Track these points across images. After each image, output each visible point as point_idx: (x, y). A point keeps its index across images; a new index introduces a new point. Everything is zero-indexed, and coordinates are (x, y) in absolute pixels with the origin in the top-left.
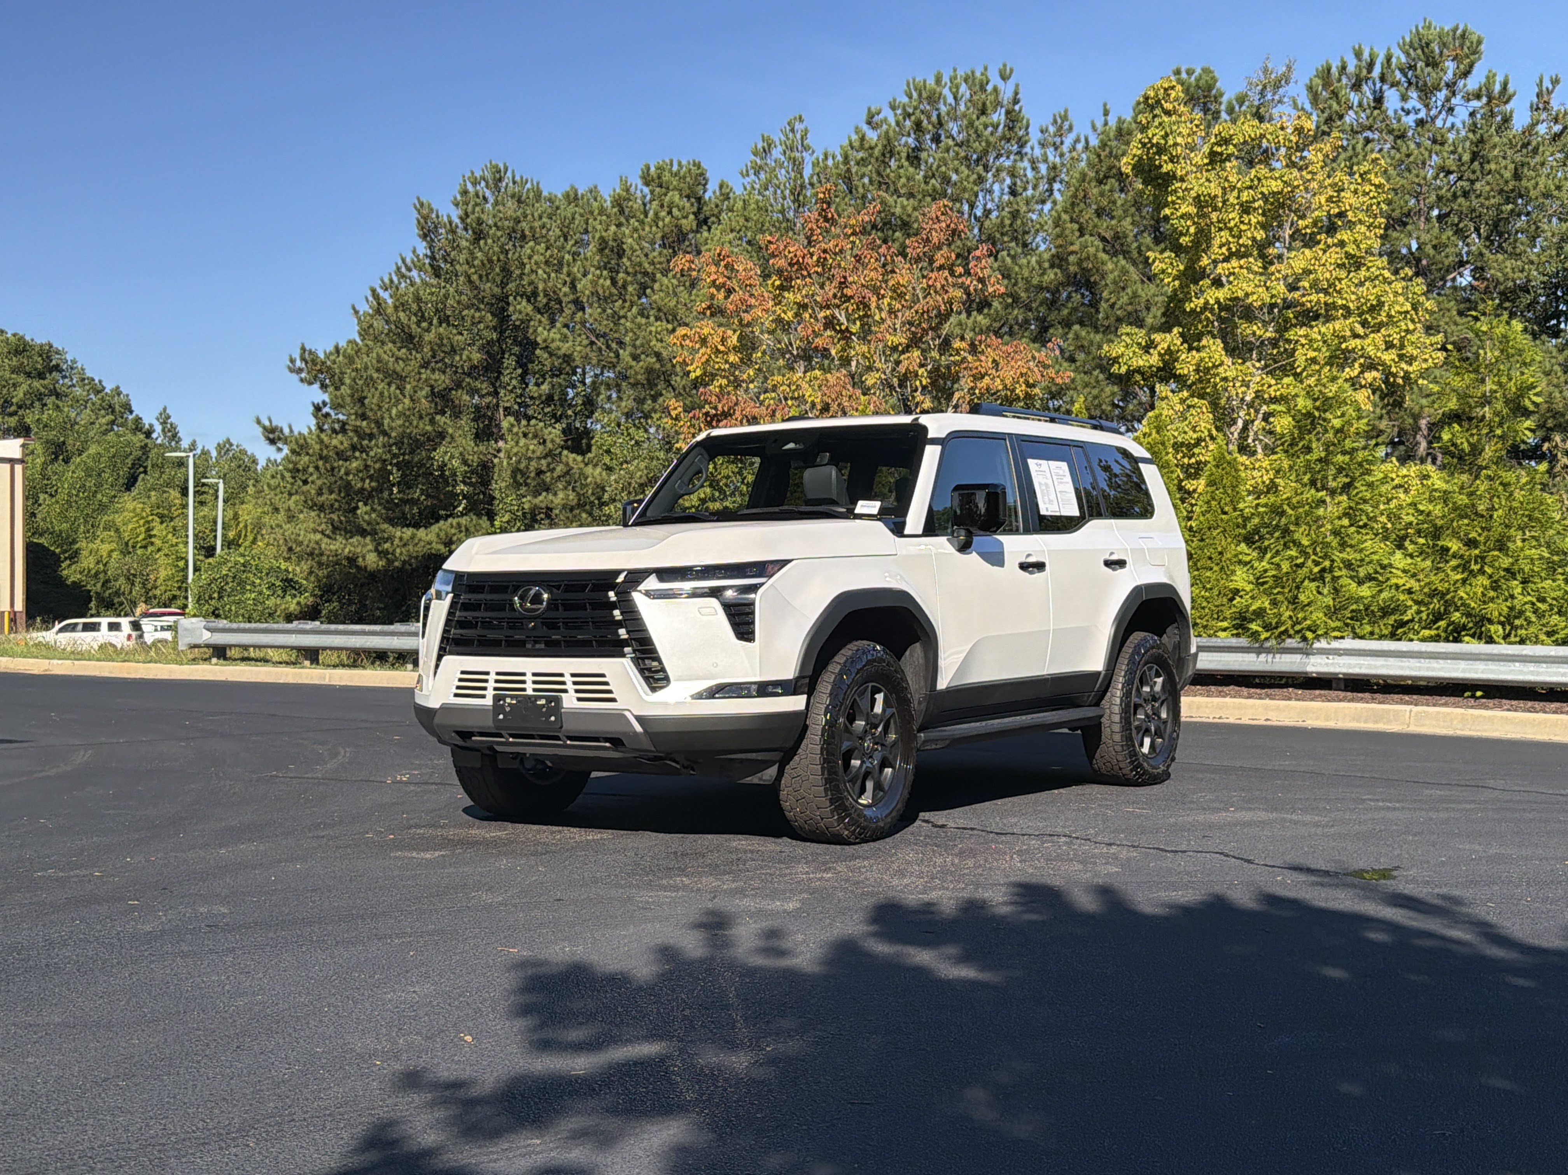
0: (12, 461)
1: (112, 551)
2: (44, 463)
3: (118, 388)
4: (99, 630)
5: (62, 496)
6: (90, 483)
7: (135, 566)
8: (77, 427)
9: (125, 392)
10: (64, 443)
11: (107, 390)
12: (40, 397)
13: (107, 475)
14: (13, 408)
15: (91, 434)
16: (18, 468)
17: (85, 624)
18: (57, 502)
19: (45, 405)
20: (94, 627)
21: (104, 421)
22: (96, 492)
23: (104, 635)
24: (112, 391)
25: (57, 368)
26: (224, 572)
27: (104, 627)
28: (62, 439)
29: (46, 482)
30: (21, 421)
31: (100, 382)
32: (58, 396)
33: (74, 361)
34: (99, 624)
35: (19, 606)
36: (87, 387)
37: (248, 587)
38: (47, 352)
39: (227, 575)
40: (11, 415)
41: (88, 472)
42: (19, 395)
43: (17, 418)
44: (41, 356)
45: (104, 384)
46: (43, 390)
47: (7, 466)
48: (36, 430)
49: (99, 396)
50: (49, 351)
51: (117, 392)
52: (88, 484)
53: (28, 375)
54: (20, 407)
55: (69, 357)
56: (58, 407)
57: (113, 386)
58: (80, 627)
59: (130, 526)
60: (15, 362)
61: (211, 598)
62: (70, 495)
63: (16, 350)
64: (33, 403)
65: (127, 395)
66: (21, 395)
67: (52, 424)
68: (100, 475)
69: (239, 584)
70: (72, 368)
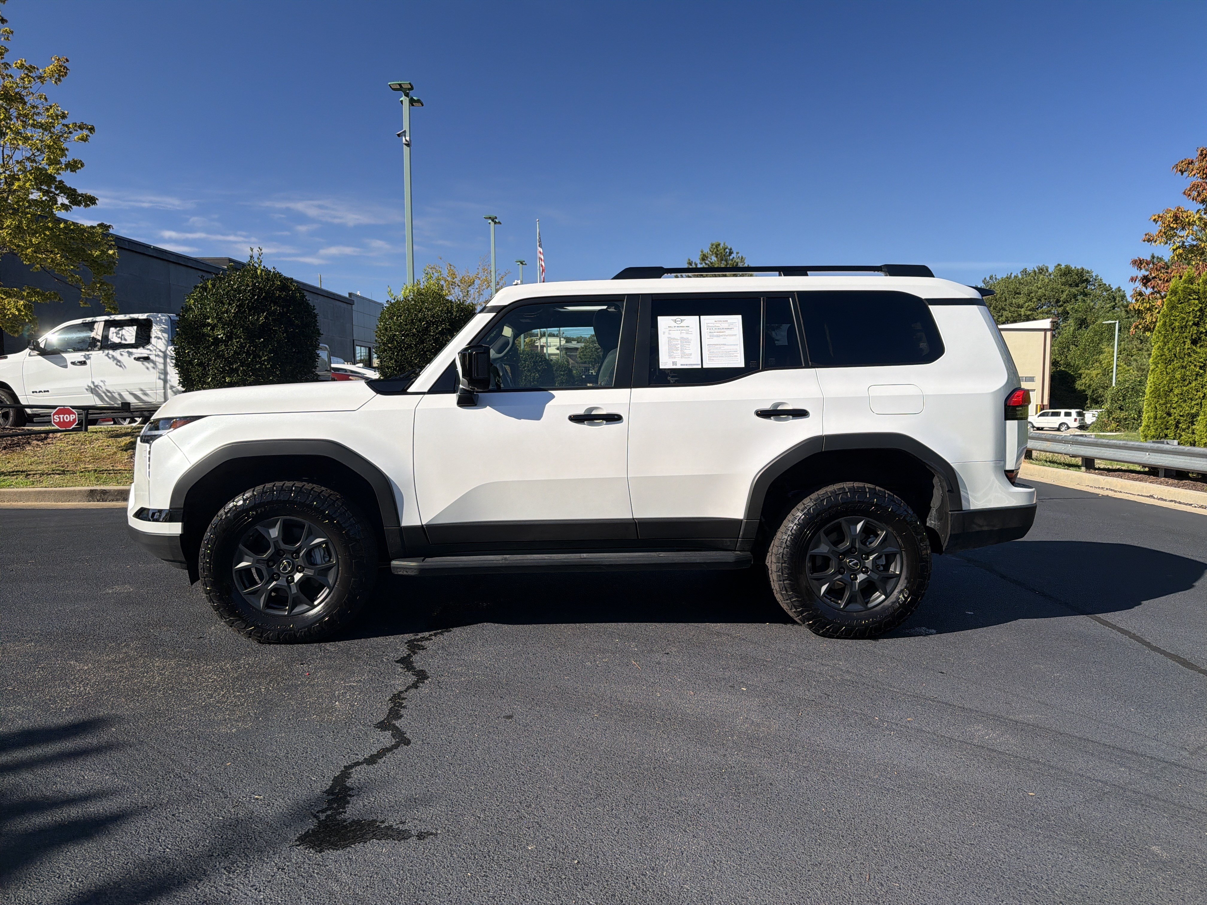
0: (1045, 330)
1: (1098, 374)
2: (1075, 330)
3: (1119, 287)
4: (1060, 416)
5: (1082, 346)
6: (1096, 339)
7: (1107, 382)
8: (1094, 310)
9: (1123, 290)
10: (1085, 319)
11: (1113, 290)
12: (1075, 296)
13: (1106, 334)
14: (1061, 303)
15: (1101, 313)
16: (1049, 334)
17: (1053, 412)
18: (1079, 349)
19: (1077, 300)
20: (1058, 414)
21: (1108, 306)
22: (1099, 343)
23: (1062, 419)
24: (1116, 290)
25: (1087, 281)
26: (1127, 386)
27: (1063, 414)
28: (1084, 317)
29: (1075, 339)
30: (1065, 309)
31: (1109, 285)
32: (1086, 295)
33: (1097, 276)
34: (1060, 412)
35: (1046, 402)
36: (1102, 289)
37: (1141, 394)
38: (1081, 273)
39: (1128, 387)
40: (1060, 306)
41: (1096, 333)
42: (1064, 296)
43: (1062, 308)
44: (1077, 275)
45: (1111, 286)
46: (1076, 292)
47: (1043, 333)
48: (1071, 313)
49: (1108, 293)
50: (1082, 272)
51: (1119, 289)
52: (1095, 340)
53: (1071, 285)
54: (1065, 303)
55: (1094, 274)
56: (1084, 300)
57: (1117, 287)
58: (1050, 414)
59: (1107, 361)
60: (1064, 280)
61: (1118, 400)
62: (1085, 345)
63: (1064, 273)
64: (1071, 299)
65: (1124, 291)
66: (1065, 296)
67: (1080, 310)
68: (1102, 334)
69: (1135, 392)
70: (1096, 280)
